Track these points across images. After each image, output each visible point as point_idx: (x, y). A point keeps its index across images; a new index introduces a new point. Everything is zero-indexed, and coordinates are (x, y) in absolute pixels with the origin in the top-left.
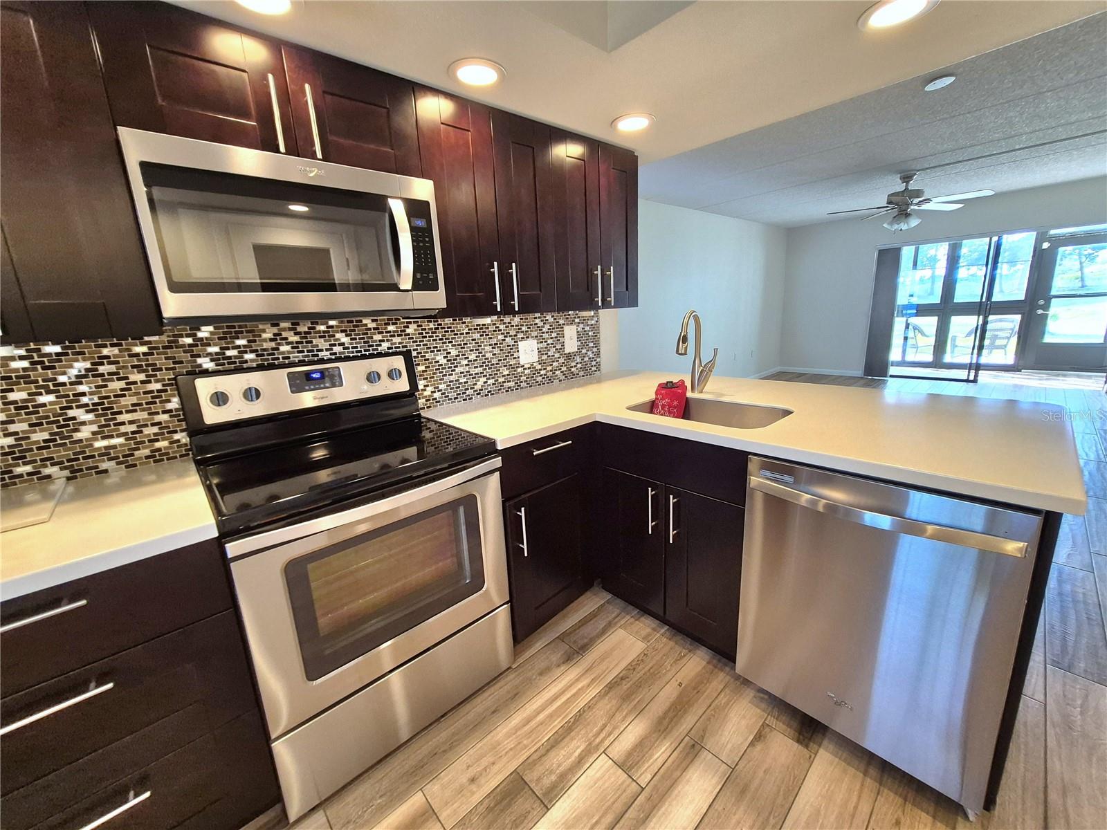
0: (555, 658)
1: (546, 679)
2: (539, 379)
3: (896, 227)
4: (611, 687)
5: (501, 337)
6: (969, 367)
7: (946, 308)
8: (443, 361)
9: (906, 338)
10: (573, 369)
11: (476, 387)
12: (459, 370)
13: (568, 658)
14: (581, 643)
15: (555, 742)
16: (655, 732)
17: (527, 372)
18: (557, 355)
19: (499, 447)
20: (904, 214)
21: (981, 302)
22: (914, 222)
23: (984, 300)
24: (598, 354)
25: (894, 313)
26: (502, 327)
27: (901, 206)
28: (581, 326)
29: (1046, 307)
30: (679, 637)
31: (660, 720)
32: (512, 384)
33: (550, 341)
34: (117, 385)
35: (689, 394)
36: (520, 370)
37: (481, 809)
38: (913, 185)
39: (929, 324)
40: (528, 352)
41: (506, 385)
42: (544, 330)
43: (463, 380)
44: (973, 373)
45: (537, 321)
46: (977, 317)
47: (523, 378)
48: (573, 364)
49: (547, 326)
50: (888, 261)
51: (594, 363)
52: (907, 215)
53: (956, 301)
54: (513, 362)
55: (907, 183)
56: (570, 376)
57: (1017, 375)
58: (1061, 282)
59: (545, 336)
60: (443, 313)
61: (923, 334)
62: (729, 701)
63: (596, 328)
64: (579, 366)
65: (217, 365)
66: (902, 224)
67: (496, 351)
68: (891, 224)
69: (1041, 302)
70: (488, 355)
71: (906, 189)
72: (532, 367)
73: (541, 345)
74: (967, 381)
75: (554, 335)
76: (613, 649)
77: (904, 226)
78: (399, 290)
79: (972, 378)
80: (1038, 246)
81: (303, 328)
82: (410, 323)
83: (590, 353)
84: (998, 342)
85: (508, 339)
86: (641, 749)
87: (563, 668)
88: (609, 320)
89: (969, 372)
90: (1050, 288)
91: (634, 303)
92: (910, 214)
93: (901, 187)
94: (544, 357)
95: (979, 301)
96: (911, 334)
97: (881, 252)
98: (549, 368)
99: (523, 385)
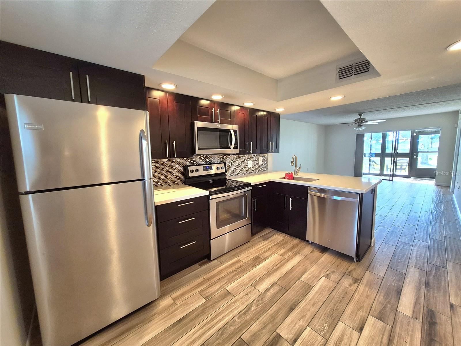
0: (261, 240)
1: (259, 243)
2: (252, 172)
3: (358, 129)
4: (276, 244)
5: (244, 160)
6: (390, 176)
7: (383, 155)
8: (231, 165)
9: (370, 165)
10: (261, 169)
11: (238, 173)
12: (234, 168)
13: (264, 240)
14: (267, 237)
15: (264, 252)
16: (287, 251)
17: (249, 169)
18: (257, 165)
19: (251, 185)
20: (360, 125)
21: (392, 153)
22: (363, 128)
23: (393, 152)
24: (267, 165)
25: (363, 156)
26: (244, 157)
27: (359, 122)
28: (263, 157)
29: (417, 155)
30: (292, 237)
31: (288, 250)
32: (245, 172)
33: (255, 161)
34: (174, 167)
35: (294, 176)
36: (248, 169)
37: (251, 260)
38: (362, 117)
39: (378, 160)
40: (250, 164)
41: (244, 173)
42: (254, 158)
43: (234, 171)
44: (391, 177)
45: (252, 156)
46: (391, 158)
47: (248, 171)
48: (261, 168)
49: (255, 157)
50: (360, 138)
51: (266, 168)
52: (361, 126)
53: (386, 152)
54: (246, 166)
55: (361, 116)
56: (260, 171)
57: (409, 179)
58: (421, 147)
59: (254, 160)
60: (237, 154)
61: (376, 164)
62: (304, 247)
63: (267, 158)
64: (262, 168)
65: (190, 164)
66: (360, 128)
67: (242, 163)
68: (356, 128)
69: (415, 154)
70: (241, 164)
71: (360, 118)
72: (250, 168)
73: (253, 162)
74: (390, 180)
75: (256, 160)
76: (275, 239)
77: (361, 129)
78: (231, 149)
79: (391, 179)
80: (412, 134)
81: (204, 156)
82: (224, 156)
83: (265, 165)
84: (403, 167)
85: (245, 160)
86: (285, 253)
87: (263, 241)
88: (270, 156)
89: (390, 177)
90: (418, 149)
91: (278, 152)
92: (362, 125)
93: (359, 117)
94: (254, 166)
95: (391, 152)
96: (371, 163)
97: (357, 135)
98: (255, 169)
99: (248, 173)
